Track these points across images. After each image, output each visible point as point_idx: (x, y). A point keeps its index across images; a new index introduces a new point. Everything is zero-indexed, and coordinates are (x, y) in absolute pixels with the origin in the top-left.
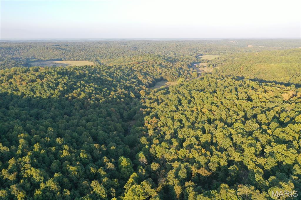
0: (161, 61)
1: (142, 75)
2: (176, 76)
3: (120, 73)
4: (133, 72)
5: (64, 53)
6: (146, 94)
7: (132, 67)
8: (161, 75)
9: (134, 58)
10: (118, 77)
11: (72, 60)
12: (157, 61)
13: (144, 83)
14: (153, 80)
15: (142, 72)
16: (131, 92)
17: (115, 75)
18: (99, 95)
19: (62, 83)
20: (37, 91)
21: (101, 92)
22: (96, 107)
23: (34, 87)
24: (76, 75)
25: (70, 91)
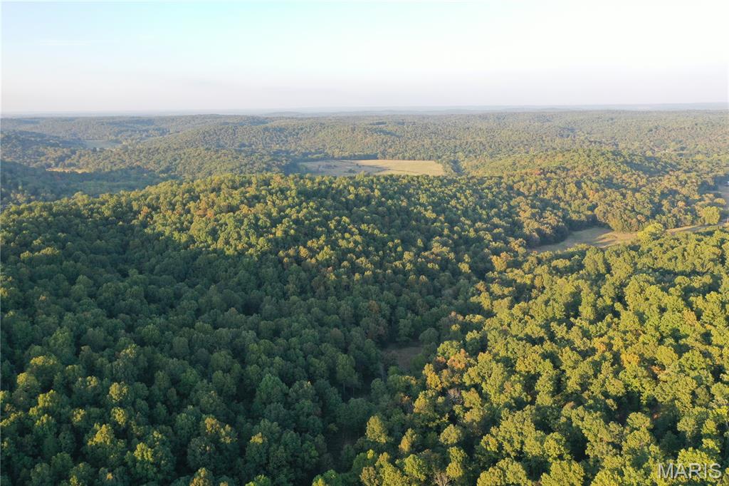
0: (613, 169)
1: (533, 207)
2: (639, 217)
3: (471, 198)
4: (511, 198)
5: (386, 142)
6: (508, 267)
8: (593, 211)
9: (541, 157)
10: (457, 210)
11: (399, 159)
13: (527, 231)
14: (561, 224)
15: (538, 199)
16: (467, 255)
17: (453, 202)
18: (367, 257)
19: (293, 218)
20: (222, 236)
21: (377, 251)
22: (341, 290)
23: (221, 225)
24: (344, 200)
25: (299, 241)
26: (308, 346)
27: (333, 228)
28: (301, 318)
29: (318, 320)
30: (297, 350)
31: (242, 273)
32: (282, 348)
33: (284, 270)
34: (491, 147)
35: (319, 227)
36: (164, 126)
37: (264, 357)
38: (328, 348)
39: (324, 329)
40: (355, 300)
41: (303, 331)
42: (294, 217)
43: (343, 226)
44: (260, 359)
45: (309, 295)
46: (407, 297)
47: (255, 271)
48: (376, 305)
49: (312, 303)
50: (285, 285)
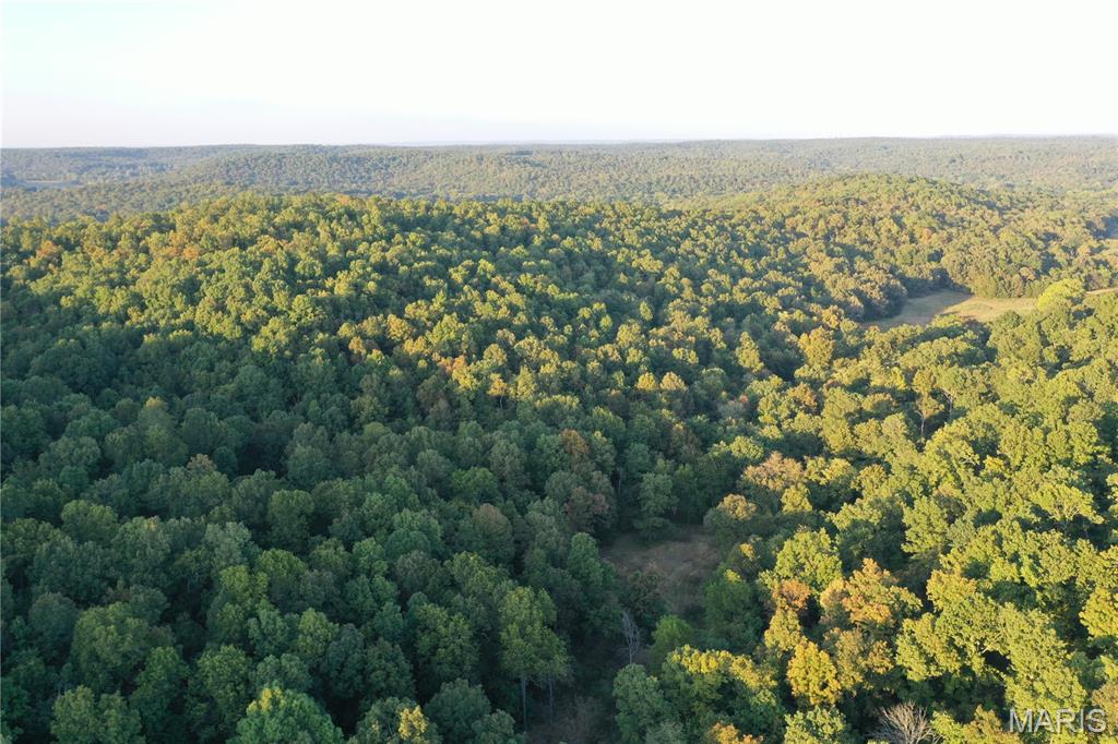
0: (942, 201)
1: (831, 254)
2: (1024, 272)
3: (717, 239)
4: (787, 241)
5: (536, 178)
6: (835, 356)
7: (784, 218)
8: (938, 261)
10: (698, 258)
12: (918, 199)
13: (836, 294)
14: (892, 282)
15: (836, 244)
16: (745, 335)
17: (687, 245)
18: (540, 337)
19: (372, 260)
20: (210, 293)
21: (559, 325)
22: (488, 408)
23: (211, 273)
24: (478, 235)
25: (387, 306)
26: (409, 562)
27: (460, 280)
28: (390, 478)
29: (436, 482)
30: (379, 580)
31: (247, 370)
32: (328, 576)
33: (351, 364)
34: (707, 184)
35: (431, 278)
36: (164, 160)
37: (265, 612)
38: (471, 567)
39: (453, 506)
40: (526, 429)
41: (397, 518)
42: (376, 257)
43: (481, 278)
44: (252, 621)
45: (411, 419)
46: (648, 420)
47: (280, 368)
48: (581, 441)
49: (420, 438)
50: (353, 398)
